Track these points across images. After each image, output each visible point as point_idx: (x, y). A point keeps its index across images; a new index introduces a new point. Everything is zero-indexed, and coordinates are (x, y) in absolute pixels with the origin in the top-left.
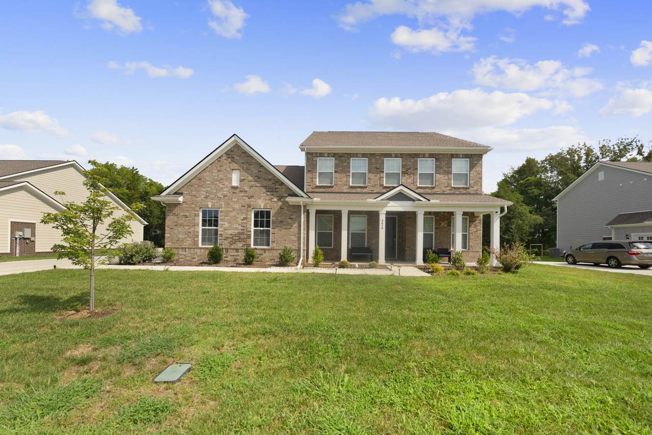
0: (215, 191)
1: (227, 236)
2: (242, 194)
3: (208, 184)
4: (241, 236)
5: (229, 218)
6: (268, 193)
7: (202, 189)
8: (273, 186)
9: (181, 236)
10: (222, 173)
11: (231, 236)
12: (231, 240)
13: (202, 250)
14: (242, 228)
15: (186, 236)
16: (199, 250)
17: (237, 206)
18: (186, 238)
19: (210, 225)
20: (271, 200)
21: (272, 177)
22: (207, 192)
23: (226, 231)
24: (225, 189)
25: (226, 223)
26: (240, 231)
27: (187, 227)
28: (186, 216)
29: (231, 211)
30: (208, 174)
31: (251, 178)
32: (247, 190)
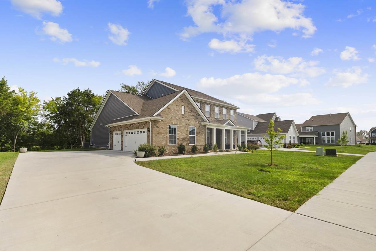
0: (175, 116)
1: (180, 139)
2: (186, 119)
3: (172, 112)
4: (186, 139)
5: (181, 130)
6: (195, 119)
7: (170, 114)
8: (196, 116)
9: (160, 139)
10: (178, 107)
11: (182, 139)
12: (182, 141)
13: (170, 147)
14: (186, 135)
15: (163, 139)
16: (168, 147)
17: (184, 124)
18: (163, 140)
19: (172, 134)
20: (196, 122)
21: (196, 111)
22: (172, 116)
23: (180, 137)
24: (180, 115)
25: (180, 132)
26: (186, 137)
27: (163, 134)
28: (163, 128)
29: (181, 127)
30: (172, 106)
31: (189, 111)
32: (188, 116)
